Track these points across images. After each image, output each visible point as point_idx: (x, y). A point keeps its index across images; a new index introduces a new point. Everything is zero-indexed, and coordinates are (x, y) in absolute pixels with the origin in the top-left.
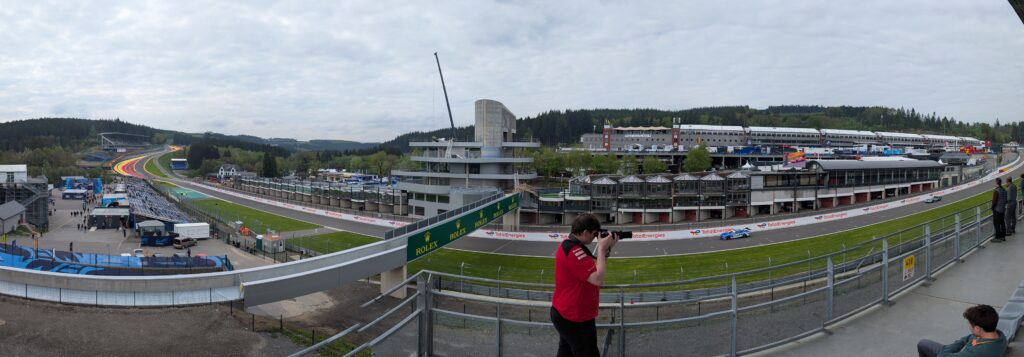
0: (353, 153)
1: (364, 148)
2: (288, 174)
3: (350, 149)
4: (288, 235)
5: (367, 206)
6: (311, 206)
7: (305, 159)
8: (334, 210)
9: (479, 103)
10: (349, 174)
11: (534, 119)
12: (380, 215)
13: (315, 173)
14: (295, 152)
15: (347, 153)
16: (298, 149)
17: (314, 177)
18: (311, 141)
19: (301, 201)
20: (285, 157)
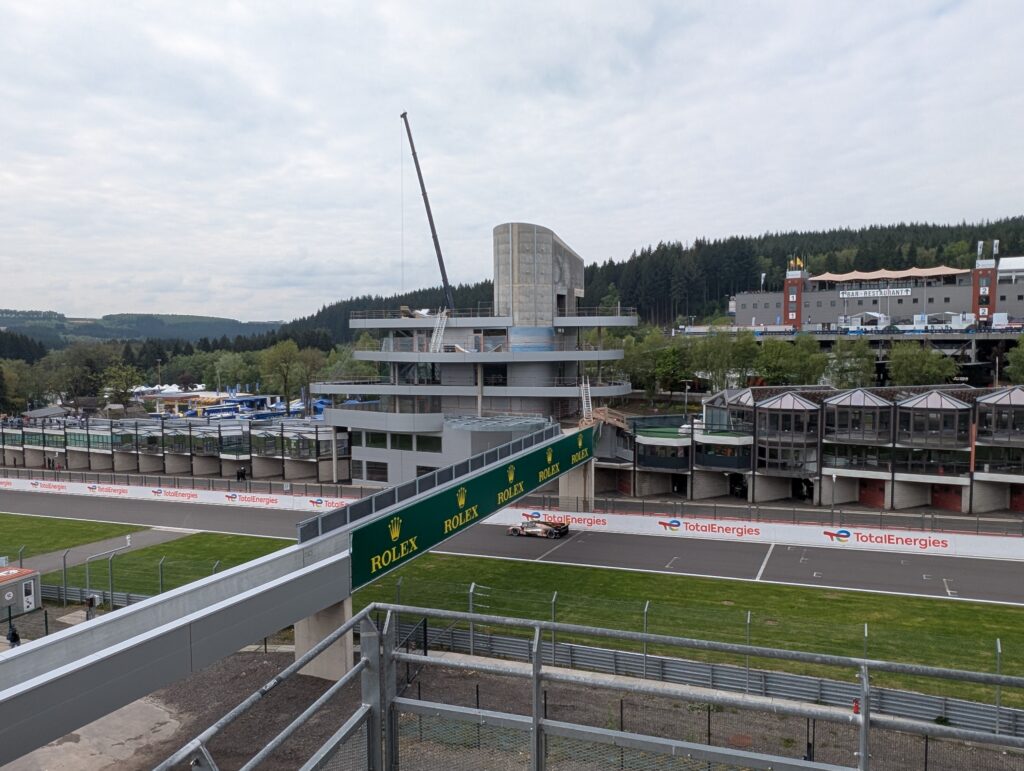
0: (223, 345)
1: (248, 335)
2: (43, 404)
3: (213, 336)
4: (50, 563)
5: (258, 468)
6: (113, 480)
7: (90, 363)
8: (176, 484)
9: (502, 232)
10: (212, 396)
11: (622, 266)
12: (287, 486)
13: (120, 398)
14: (59, 346)
15: (205, 346)
16: (71, 337)
17: (119, 407)
18: (106, 318)
19: (86, 469)
20: (30, 362)
